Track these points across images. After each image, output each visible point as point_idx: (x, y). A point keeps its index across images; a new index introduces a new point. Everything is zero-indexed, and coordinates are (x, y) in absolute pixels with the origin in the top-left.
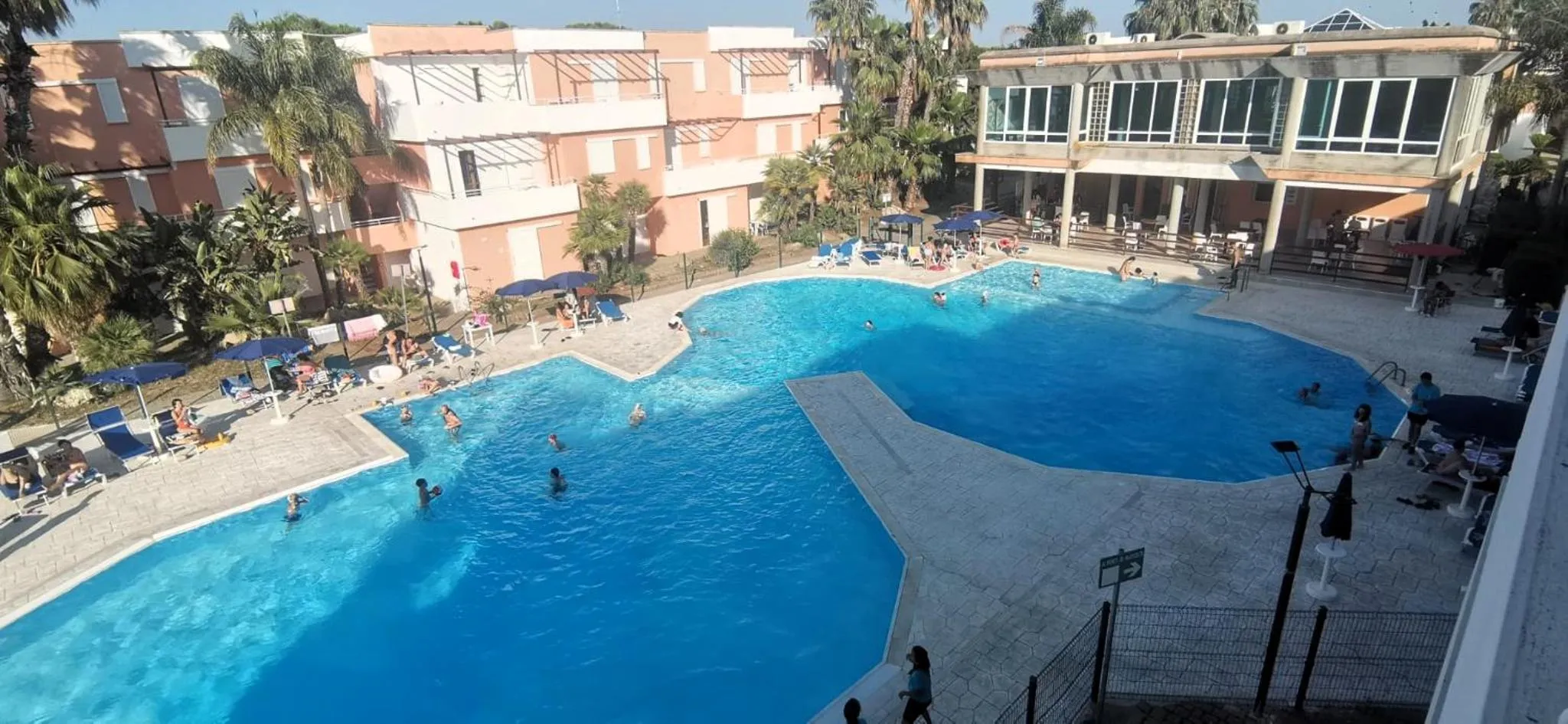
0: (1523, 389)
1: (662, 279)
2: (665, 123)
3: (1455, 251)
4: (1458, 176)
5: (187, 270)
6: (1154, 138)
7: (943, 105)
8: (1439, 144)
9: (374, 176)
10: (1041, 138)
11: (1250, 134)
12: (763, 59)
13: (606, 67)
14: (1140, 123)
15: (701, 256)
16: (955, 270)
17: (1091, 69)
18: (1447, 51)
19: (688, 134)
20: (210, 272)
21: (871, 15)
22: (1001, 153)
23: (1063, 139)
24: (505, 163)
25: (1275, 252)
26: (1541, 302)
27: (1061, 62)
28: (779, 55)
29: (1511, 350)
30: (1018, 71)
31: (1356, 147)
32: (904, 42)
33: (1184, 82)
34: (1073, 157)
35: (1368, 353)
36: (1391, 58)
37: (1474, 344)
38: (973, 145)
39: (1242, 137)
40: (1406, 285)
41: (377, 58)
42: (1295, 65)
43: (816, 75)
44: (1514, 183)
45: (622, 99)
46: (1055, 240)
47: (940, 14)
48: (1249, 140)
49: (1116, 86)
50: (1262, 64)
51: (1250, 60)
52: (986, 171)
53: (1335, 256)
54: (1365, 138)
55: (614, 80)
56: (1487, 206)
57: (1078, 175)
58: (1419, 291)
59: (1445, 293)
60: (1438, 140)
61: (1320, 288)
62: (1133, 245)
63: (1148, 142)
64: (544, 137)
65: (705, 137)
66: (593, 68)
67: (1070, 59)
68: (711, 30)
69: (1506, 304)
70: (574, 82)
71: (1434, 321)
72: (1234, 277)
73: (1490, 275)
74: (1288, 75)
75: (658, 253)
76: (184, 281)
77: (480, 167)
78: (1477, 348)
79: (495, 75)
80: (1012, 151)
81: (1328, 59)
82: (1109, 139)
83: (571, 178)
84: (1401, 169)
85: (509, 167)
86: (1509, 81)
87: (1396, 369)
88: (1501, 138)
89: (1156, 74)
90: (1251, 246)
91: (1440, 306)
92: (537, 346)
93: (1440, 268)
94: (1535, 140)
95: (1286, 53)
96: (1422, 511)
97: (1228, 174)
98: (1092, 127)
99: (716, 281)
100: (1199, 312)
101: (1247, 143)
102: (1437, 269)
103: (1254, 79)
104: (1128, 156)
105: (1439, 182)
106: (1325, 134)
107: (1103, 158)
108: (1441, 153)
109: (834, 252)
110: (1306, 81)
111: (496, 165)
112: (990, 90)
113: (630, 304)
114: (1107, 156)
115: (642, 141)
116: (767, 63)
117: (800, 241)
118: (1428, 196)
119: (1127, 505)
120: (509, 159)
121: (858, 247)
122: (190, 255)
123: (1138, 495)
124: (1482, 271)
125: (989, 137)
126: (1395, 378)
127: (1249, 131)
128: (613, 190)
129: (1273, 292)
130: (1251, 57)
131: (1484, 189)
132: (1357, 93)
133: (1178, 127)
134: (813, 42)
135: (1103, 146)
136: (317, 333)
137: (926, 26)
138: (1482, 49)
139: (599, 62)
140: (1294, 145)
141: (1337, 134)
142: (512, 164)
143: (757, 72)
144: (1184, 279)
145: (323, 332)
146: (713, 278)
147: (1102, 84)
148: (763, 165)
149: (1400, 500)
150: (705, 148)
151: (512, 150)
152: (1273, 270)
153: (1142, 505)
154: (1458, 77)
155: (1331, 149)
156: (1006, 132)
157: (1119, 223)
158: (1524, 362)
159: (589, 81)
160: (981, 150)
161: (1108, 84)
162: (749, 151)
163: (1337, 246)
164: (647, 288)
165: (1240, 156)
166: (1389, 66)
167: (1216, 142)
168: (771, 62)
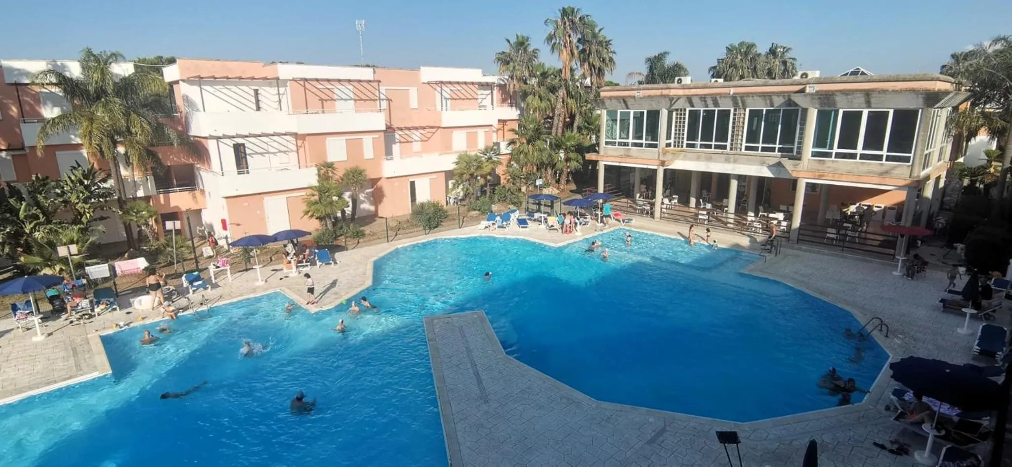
0: (978, 345)
1: (374, 234)
2: (384, 128)
3: (928, 232)
4: (928, 178)
5: (13, 223)
6: (716, 147)
7: (586, 121)
8: (911, 155)
9: (175, 159)
10: (641, 145)
11: (781, 146)
12: (460, 88)
13: (347, 91)
14: (707, 136)
15: (405, 219)
16: (579, 234)
17: (672, 100)
18: (913, 91)
19: (406, 137)
20: (30, 224)
21: (536, 62)
22: (615, 154)
23: (655, 146)
24: (269, 153)
25: (800, 228)
26: (992, 271)
27: (652, 94)
28: (471, 86)
29: (969, 311)
30: (624, 100)
31: (853, 156)
32: (557, 80)
33: (735, 110)
34: (662, 158)
35: (863, 308)
36: (874, 95)
37: (942, 304)
38: (597, 148)
39: (775, 148)
40: (894, 255)
41: (183, 81)
42: (808, 99)
43: (504, 101)
44: (973, 182)
45: (356, 111)
46: (652, 214)
47: (583, 61)
48: (780, 150)
49: (690, 111)
50: (787, 99)
51: (778, 96)
52: (605, 165)
53: (843, 232)
54: (860, 150)
55: (351, 99)
56: (953, 198)
57: (665, 170)
58: (903, 260)
59: (920, 263)
60: (911, 153)
61: (832, 255)
62: (705, 220)
63: (713, 150)
64: (296, 135)
65: (417, 139)
66: (336, 91)
67: (658, 92)
68: (422, 68)
69: (966, 271)
70: (322, 100)
71: (913, 283)
72: (771, 245)
73: (956, 248)
74: (804, 106)
75: (380, 215)
76: (8, 230)
77: (250, 155)
78: (944, 307)
79: (268, 94)
80: (622, 153)
81: (830, 95)
82: (687, 147)
83: (314, 164)
84: (885, 174)
85: (271, 155)
86: (964, 112)
87: (882, 323)
88: (962, 153)
89: (716, 104)
90: (784, 224)
91: (918, 272)
92: (260, 283)
93: (920, 242)
94: (988, 153)
95: (802, 91)
96: (894, 456)
97: (767, 173)
98: (675, 138)
99: (411, 237)
100: (742, 271)
101: (779, 152)
102: (918, 243)
103: (782, 109)
104: (698, 159)
105: (913, 182)
106: (831, 147)
107: (682, 159)
108: (913, 163)
109: (498, 218)
110: (816, 110)
111: (261, 154)
112: (607, 111)
113: (345, 252)
114: (685, 158)
115: (367, 140)
116: (463, 91)
117: (479, 210)
118: (906, 192)
119: (651, 442)
120: (271, 150)
121: (515, 216)
122: (15, 212)
123: (663, 431)
124: (950, 245)
125: (607, 143)
126: (881, 330)
127: (779, 144)
128: (340, 173)
129: (798, 256)
130: (778, 94)
131: (950, 187)
132: (852, 119)
133: (732, 140)
134: (501, 79)
135: (683, 151)
136: (91, 270)
137: (572, 70)
138: (939, 90)
139: (340, 87)
140: (810, 155)
141: (839, 147)
142: (274, 153)
143: (455, 97)
144: (738, 245)
145: (98, 271)
146: (411, 235)
147: (681, 110)
148: (454, 158)
149: (875, 444)
150: (417, 146)
151: (274, 144)
152: (799, 241)
153: (663, 442)
154: (923, 109)
155: (835, 157)
156: (618, 140)
157: (698, 204)
158: (980, 319)
159: (332, 100)
160: (602, 152)
161: (685, 110)
162: (447, 148)
163: (845, 225)
164: (361, 240)
165: (773, 161)
166: (873, 101)
167: (758, 150)
168: (464, 91)
